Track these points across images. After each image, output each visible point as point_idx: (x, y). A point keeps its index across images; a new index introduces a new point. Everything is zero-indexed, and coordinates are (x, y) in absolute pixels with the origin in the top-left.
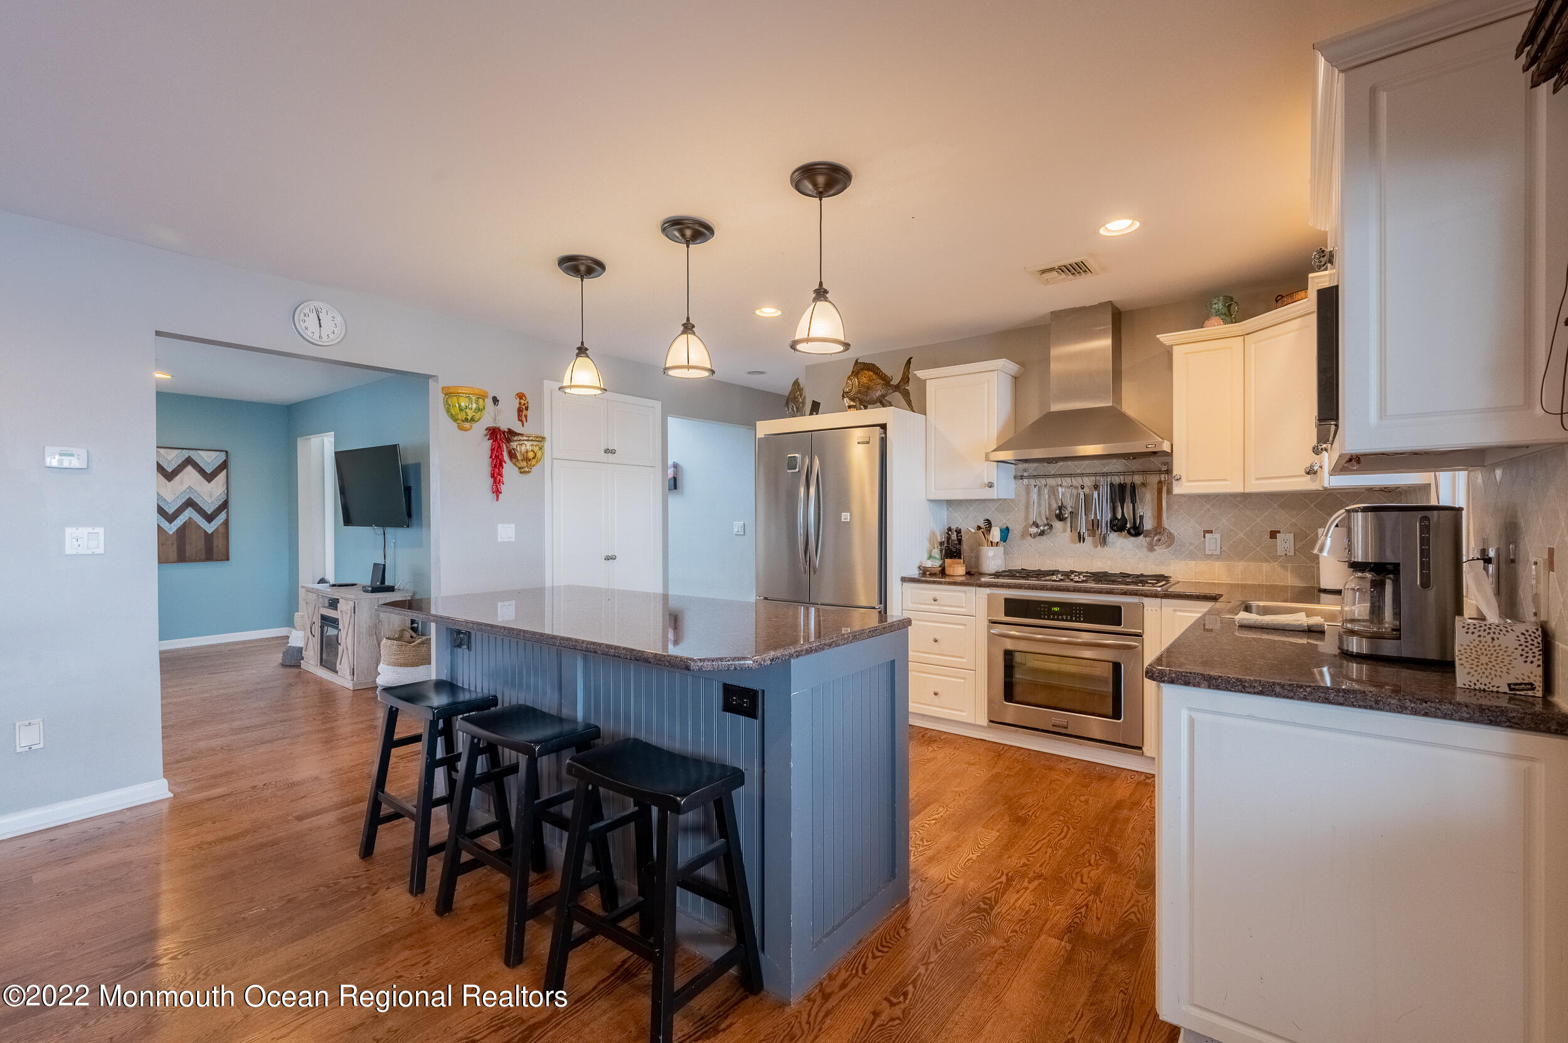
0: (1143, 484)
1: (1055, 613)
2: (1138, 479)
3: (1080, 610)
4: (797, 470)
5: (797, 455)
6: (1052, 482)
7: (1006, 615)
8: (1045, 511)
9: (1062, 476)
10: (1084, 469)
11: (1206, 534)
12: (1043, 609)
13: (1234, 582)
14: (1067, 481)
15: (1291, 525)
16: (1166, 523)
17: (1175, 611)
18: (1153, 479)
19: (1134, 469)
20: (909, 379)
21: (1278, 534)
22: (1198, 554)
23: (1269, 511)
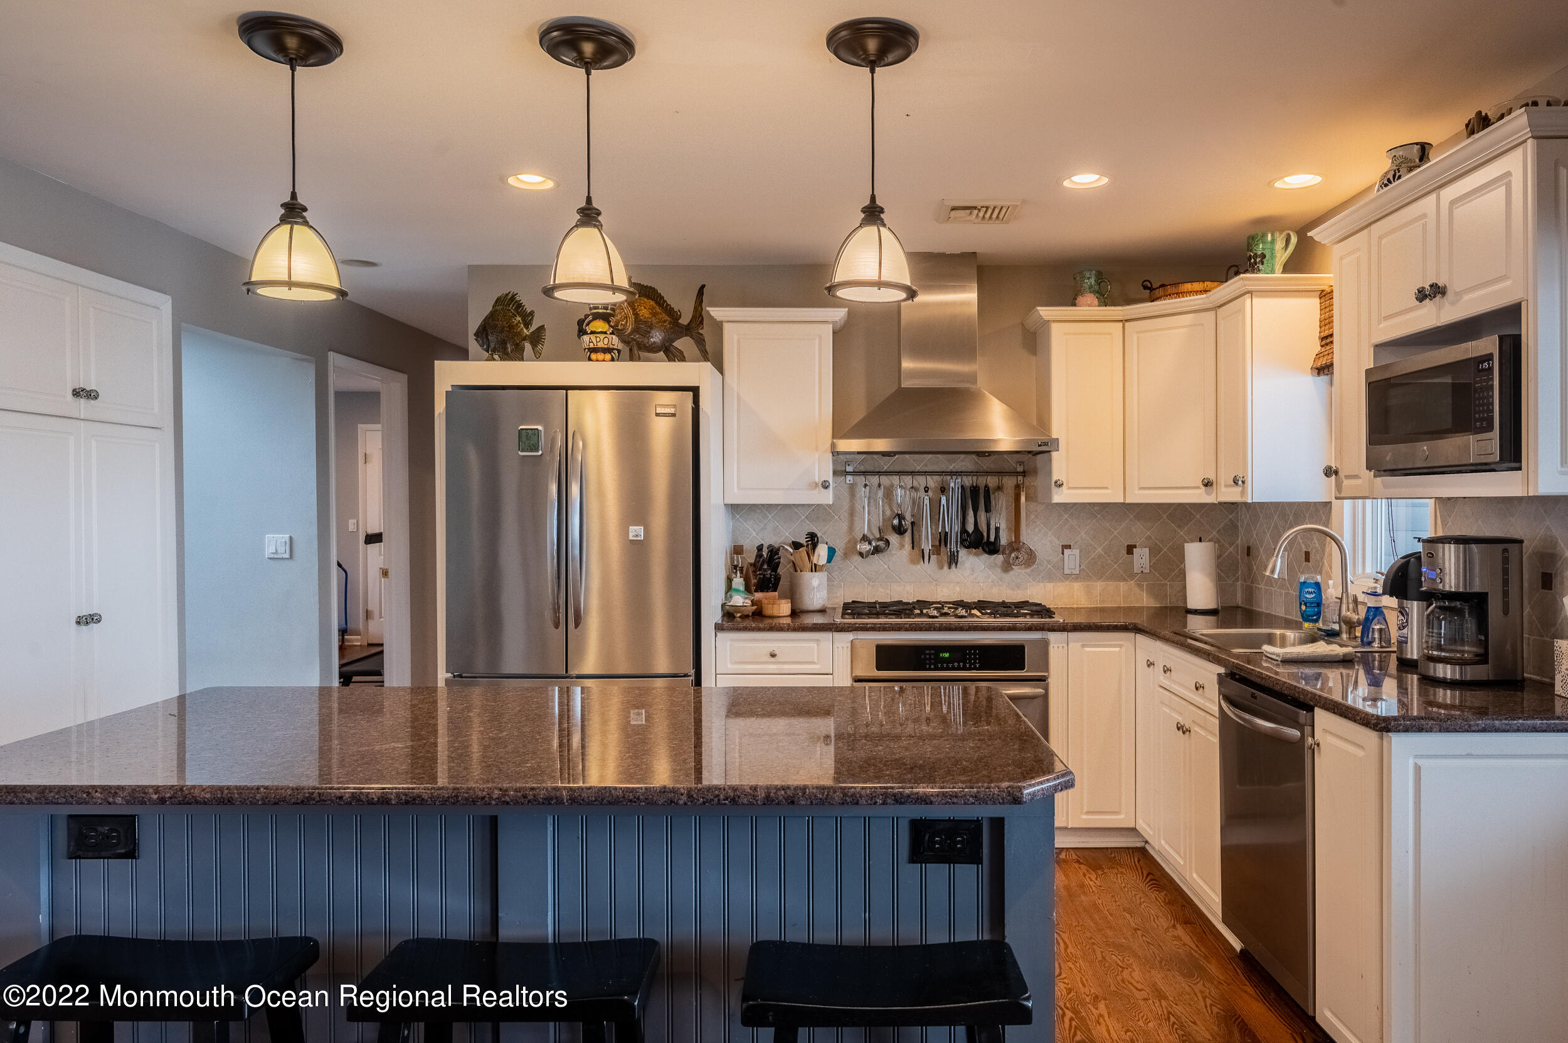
0: (999, 488)
1: (945, 660)
2: (992, 481)
3: (975, 654)
4: (540, 452)
5: (540, 428)
6: (885, 480)
7: (878, 668)
8: (878, 521)
9: (900, 473)
10: (926, 465)
11: (1065, 550)
12: (928, 656)
13: (1093, 606)
14: (908, 480)
15: (1146, 538)
16: (1024, 538)
17: (1083, 646)
18: (1009, 482)
19: (985, 468)
20: (703, 318)
21: (1134, 549)
22: (1058, 574)
23: (1126, 522)
